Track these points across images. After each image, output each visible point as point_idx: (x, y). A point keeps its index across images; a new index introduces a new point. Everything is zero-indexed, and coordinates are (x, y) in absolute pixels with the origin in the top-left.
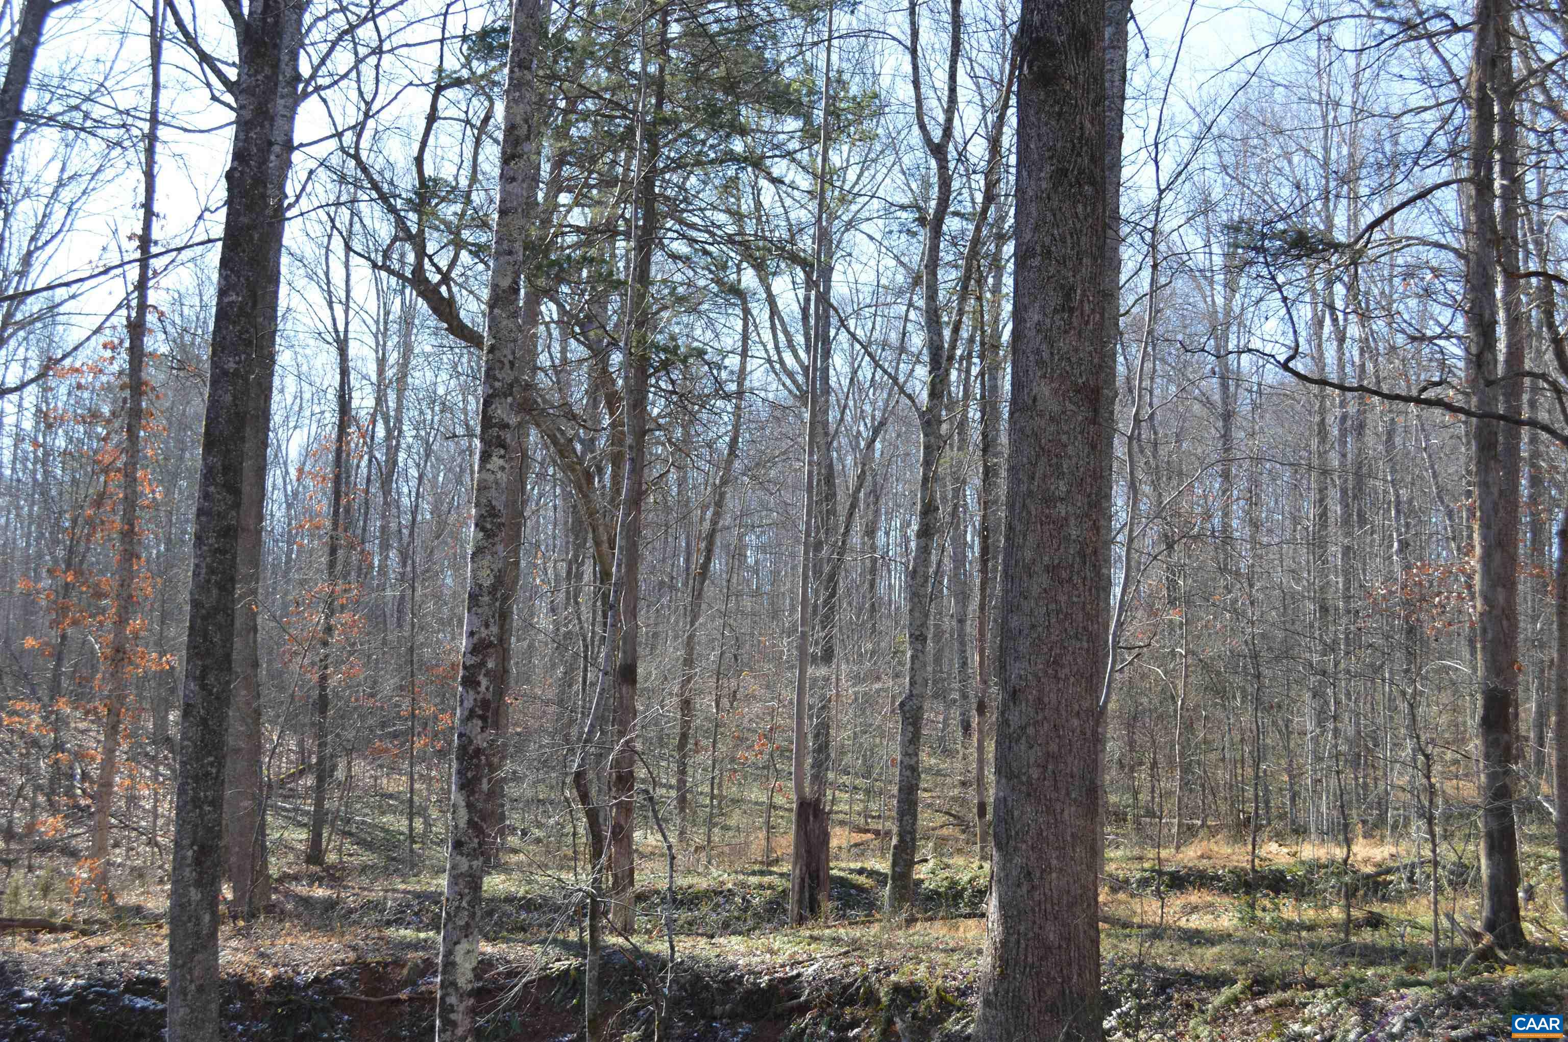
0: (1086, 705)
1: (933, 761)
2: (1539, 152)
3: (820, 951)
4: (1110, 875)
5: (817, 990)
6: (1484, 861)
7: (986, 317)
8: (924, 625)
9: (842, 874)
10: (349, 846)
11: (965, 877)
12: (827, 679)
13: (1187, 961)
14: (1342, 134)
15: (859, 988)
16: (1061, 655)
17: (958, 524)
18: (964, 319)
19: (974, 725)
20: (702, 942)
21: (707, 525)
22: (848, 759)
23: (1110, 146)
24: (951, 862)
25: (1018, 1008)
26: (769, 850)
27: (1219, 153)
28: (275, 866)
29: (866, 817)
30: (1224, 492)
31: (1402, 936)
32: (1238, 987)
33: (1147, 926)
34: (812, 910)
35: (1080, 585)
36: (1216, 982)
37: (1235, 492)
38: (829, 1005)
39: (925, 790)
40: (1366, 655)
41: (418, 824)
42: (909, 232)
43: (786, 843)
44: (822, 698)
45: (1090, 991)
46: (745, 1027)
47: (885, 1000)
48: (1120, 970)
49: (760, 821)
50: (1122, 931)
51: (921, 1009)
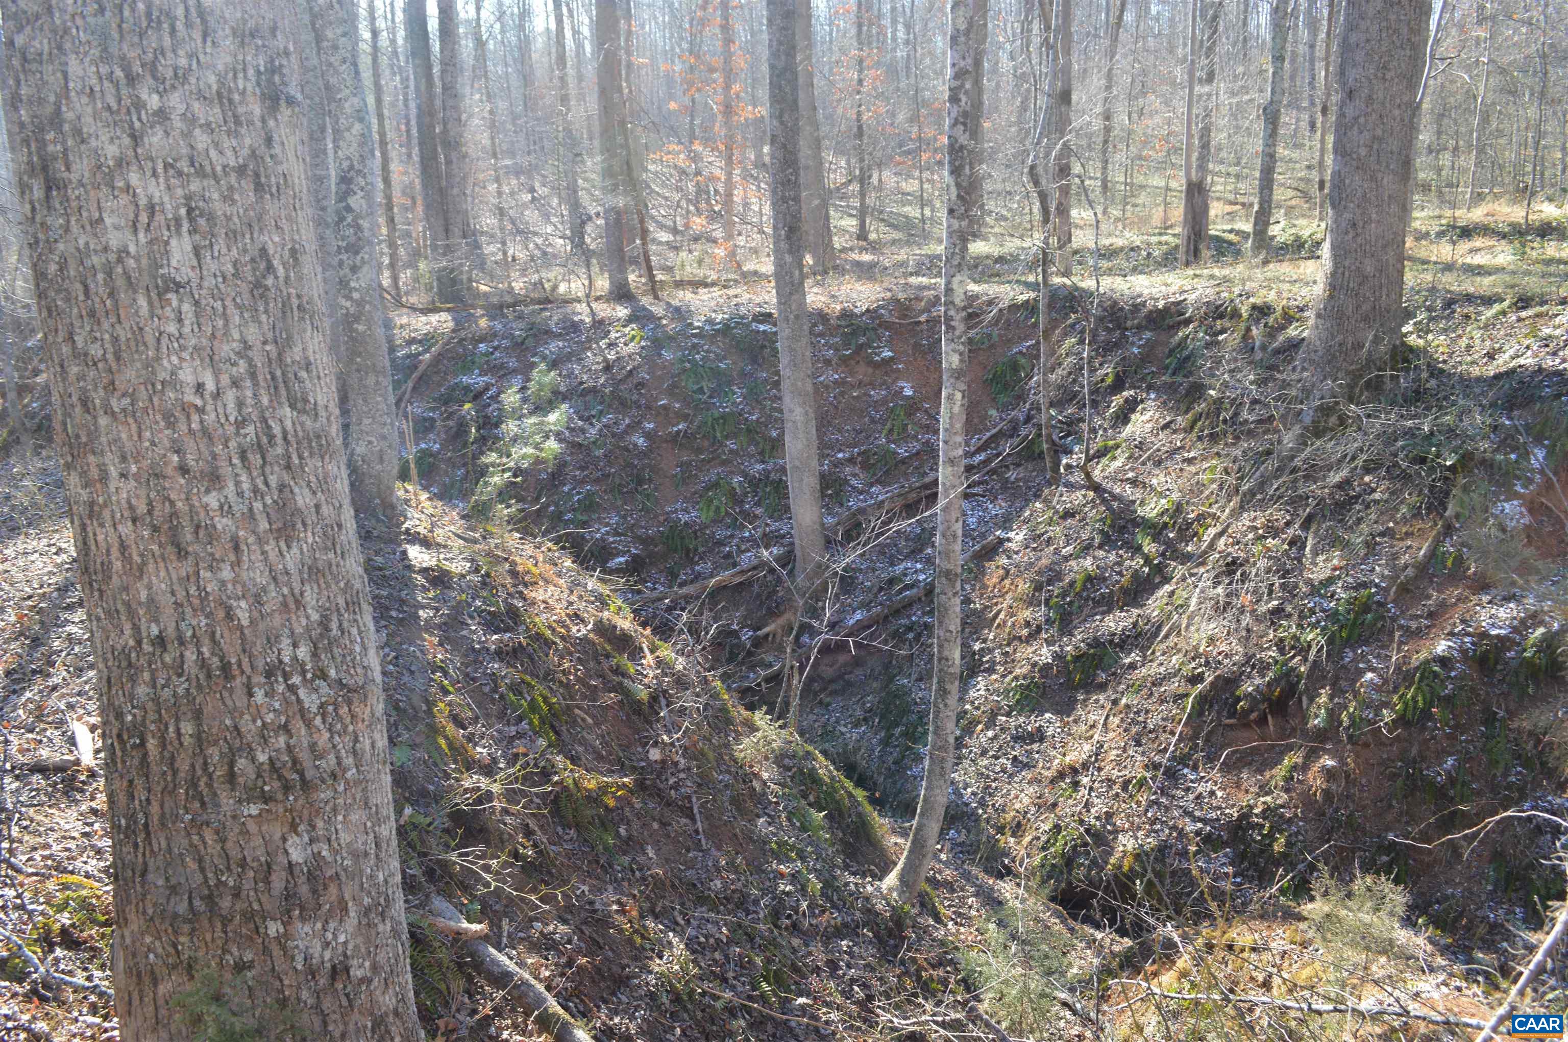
0: (1406, 99)
1: (1287, 152)
3: (1200, 284)
4: (1416, 229)
5: (1198, 309)
8: (1283, 48)
9: (1217, 233)
10: (883, 228)
11: (1306, 233)
12: (1209, 95)
13: (1470, 286)
15: (1227, 307)
16: (1388, 62)
19: (1319, 125)
20: (1119, 279)
22: (1224, 154)
24: (1297, 223)
25: (1340, 318)
26: (1165, 219)
28: (838, 242)
29: (1236, 194)
32: (1506, 303)
33: (1440, 263)
34: (1195, 256)
36: (1488, 301)
38: (1206, 319)
39: (1280, 173)
41: (927, 212)
43: (1178, 213)
44: (1206, 108)
45: (1394, 306)
46: (1147, 335)
47: (1245, 315)
48: (1418, 292)
49: (1160, 199)
50: (1420, 267)
51: (1271, 320)
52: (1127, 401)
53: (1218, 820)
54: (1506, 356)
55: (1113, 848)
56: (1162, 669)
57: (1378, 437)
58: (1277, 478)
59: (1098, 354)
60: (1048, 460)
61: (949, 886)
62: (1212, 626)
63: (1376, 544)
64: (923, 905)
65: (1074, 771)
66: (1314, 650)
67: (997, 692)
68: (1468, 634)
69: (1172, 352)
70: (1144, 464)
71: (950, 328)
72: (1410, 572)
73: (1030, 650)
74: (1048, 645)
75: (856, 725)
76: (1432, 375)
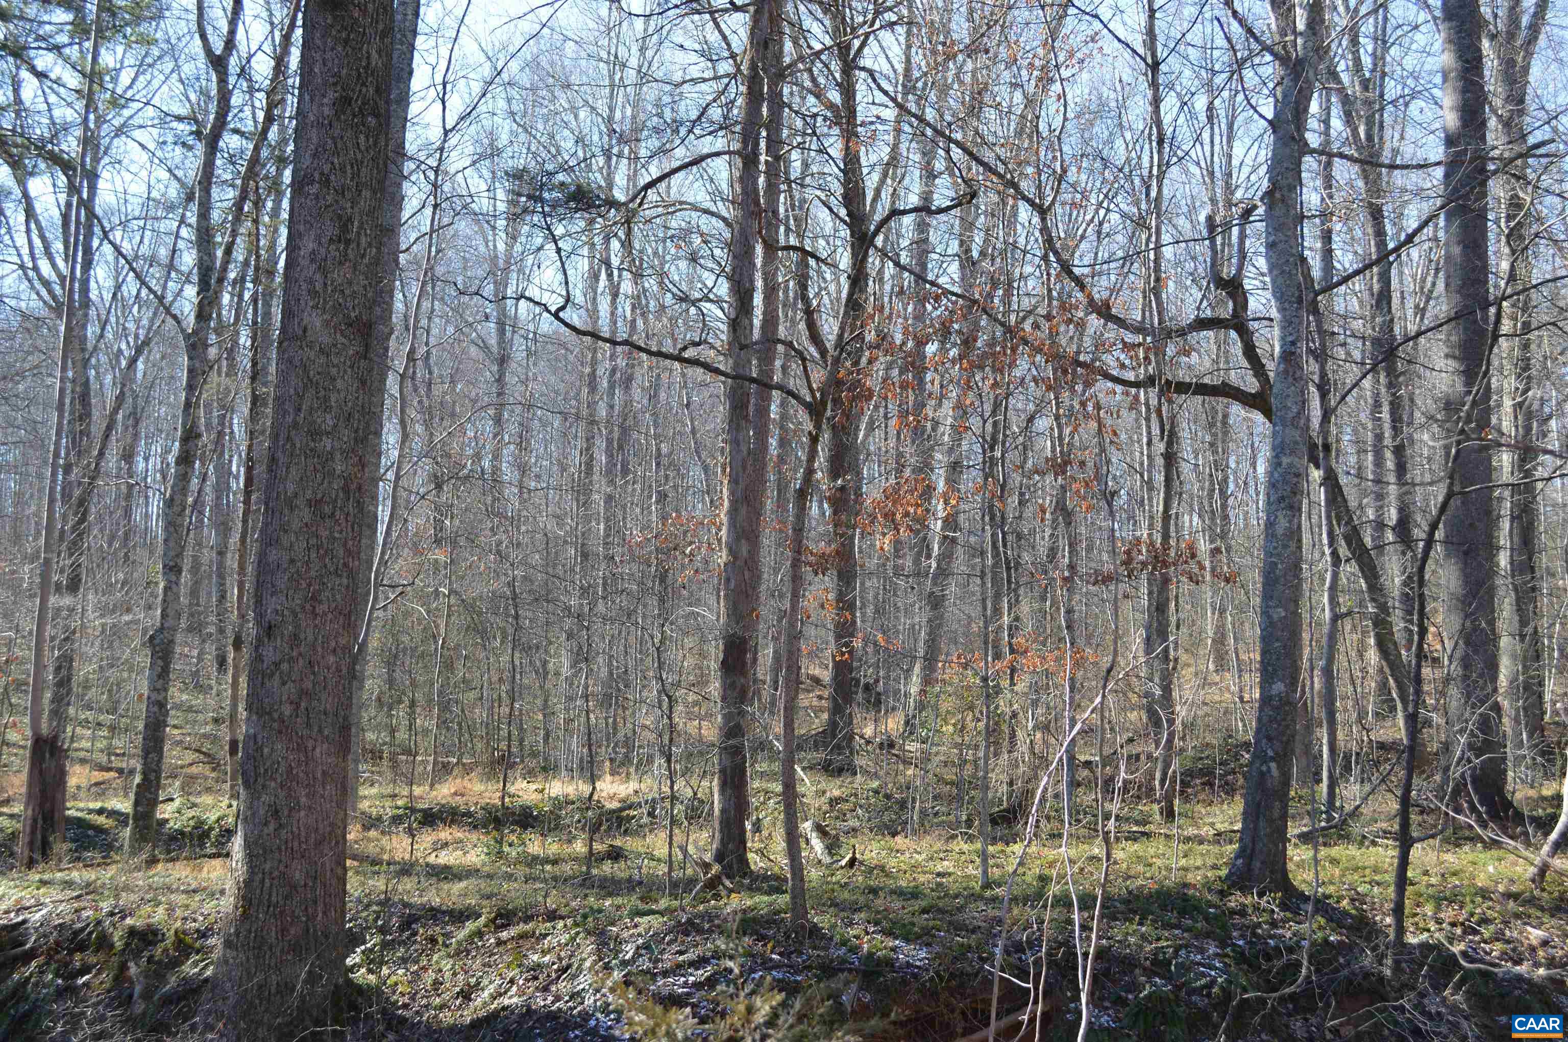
0: (343, 641)
1: (185, 697)
2: (804, 134)
3: (48, 896)
4: (363, 813)
5: (45, 936)
6: (716, 796)
7: (262, 243)
8: (179, 555)
9: (79, 814)
11: (212, 817)
12: (71, 610)
13: (433, 897)
14: (626, 95)
15: (91, 933)
16: (319, 591)
17: (222, 454)
18: (238, 240)
19: (230, 660)
22: (92, 693)
23: (399, 79)
24: (198, 800)
25: (260, 948)
27: (509, 101)
29: (109, 755)
30: (495, 436)
31: (640, 868)
32: (483, 919)
33: (395, 863)
34: (44, 850)
35: (342, 521)
36: (460, 916)
37: (506, 437)
38: (58, 952)
39: (175, 727)
40: (623, 601)
42: (184, 144)
43: (18, 782)
44: (66, 628)
45: (334, 929)
47: (119, 945)
48: (367, 907)
50: (370, 868)
51: (158, 952)
54: (486, 994)
76: (389, 1028)
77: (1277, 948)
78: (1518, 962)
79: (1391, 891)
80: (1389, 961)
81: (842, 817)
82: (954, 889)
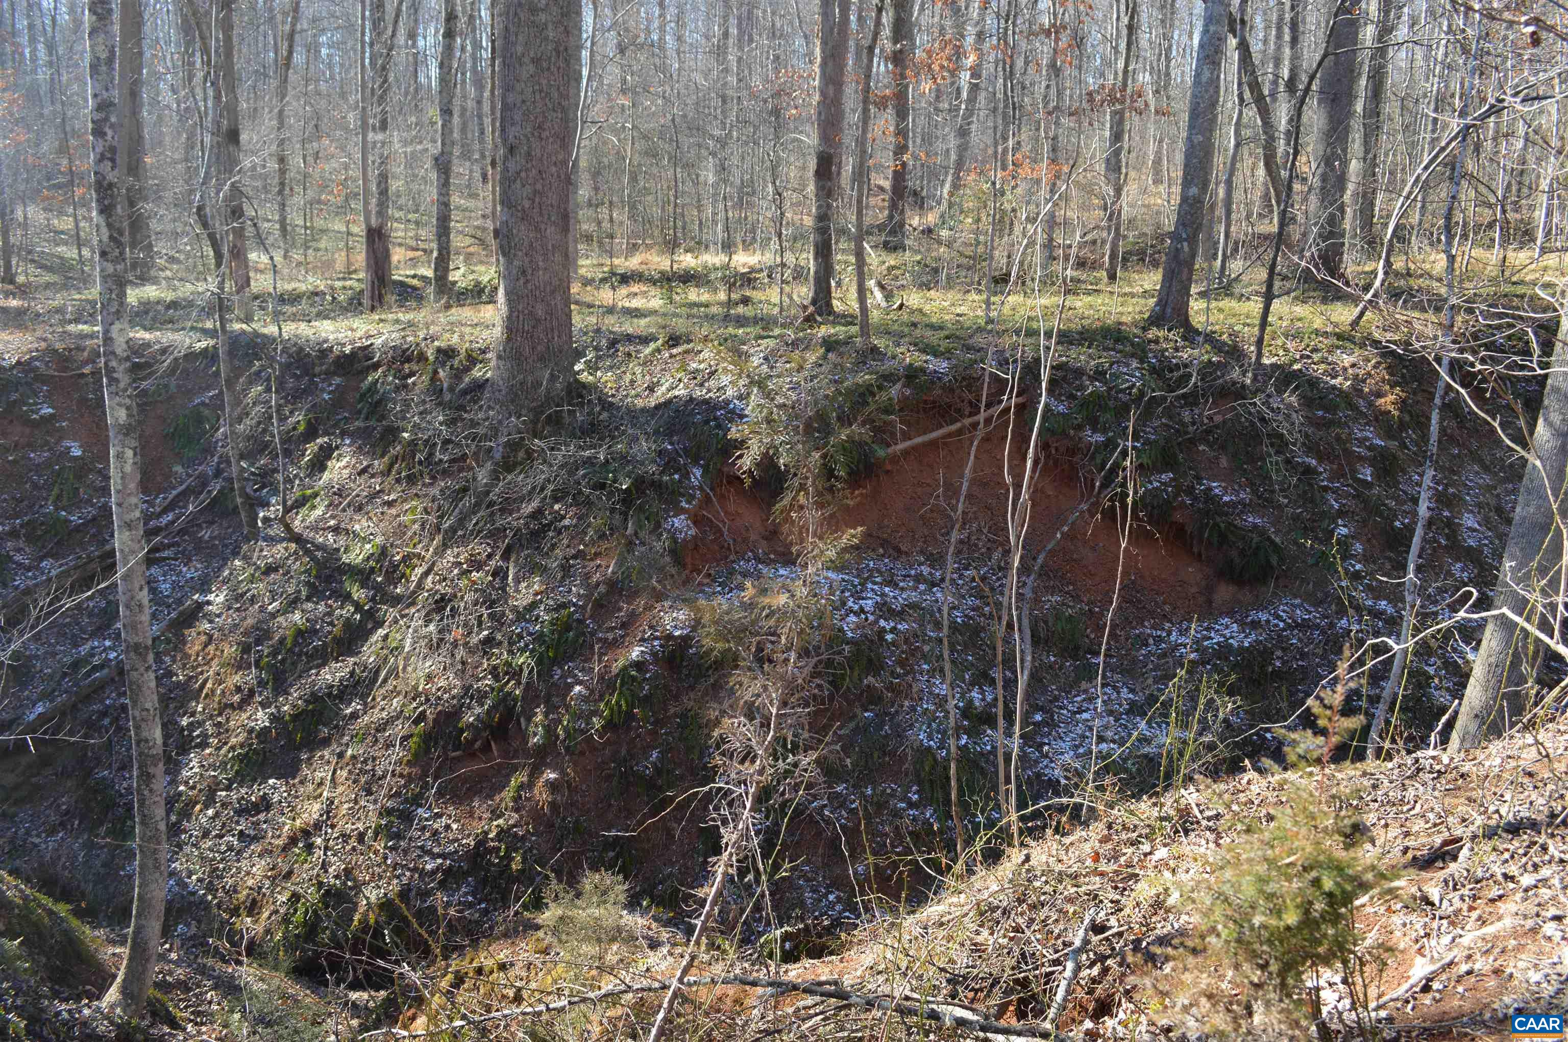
0: (560, 157)
1: (462, 201)
3: (385, 328)
4: (581, 276)
5: (385, 353)
6: (812, 263)
8: (450, 102)
9: (401, 278)
10: (31, 269)
11: (485, 279)
12: (383, 143)
13: (630, 327)
15: (413, 351)
16: (543, 122)
17: (475, 32)
19: (489, 177)
20: (303, 325)
21: (287, 28)
22: (402, 201)
24: (475, 269)
25: (519, 359)
26: (349, 263)
29: (416, 240)
31: (762, 309)
32: (660, 342)
33: (603, 307)
34: (380, 301)
35: (556, 73)
36: (645, 340)
38: (394, 363)
39: (457, 221)
43: (360, 258)
44: (381, 155)
45: (565, 347)
46: (337, 380)
47: (431, 358)
48: (586, 334)
49: (341, 245)
50: (587, 311)
51: (456, 363)
52: (321, 447)
53: (456, 852)
54: (664, 388)
55: (356, 905)
56: (384, 714)
57: (562, 467)
58: (475, 513)
59: (287, 402)
60: (243, 515)
61: (184, 986)
62: (428, 664)
63: (571, 566)
64: (154, 1014)
65: (306, 833)
66: (526, 672)
67: (213, 767)
68: (656, 638)
69: (363, 396)
70: (344, 510)
71: (113, 381)
72: (602, 589)
73: (244, 716)
74: (264, 708)
75: (52, 832)
76: (603, 408)
77: (1177, 365)
78: (1334, 377)
79: (1256, 330)
80: (1250, 375)
81: (896, 278)
82: (968, 324)
